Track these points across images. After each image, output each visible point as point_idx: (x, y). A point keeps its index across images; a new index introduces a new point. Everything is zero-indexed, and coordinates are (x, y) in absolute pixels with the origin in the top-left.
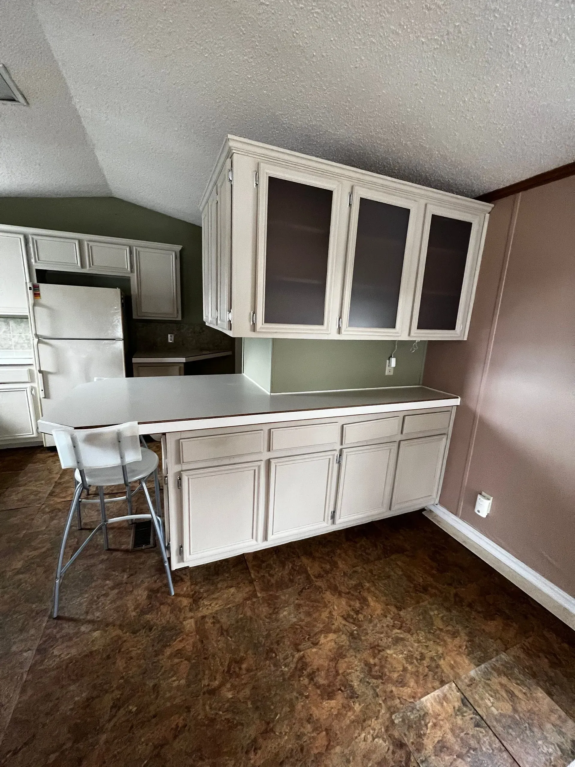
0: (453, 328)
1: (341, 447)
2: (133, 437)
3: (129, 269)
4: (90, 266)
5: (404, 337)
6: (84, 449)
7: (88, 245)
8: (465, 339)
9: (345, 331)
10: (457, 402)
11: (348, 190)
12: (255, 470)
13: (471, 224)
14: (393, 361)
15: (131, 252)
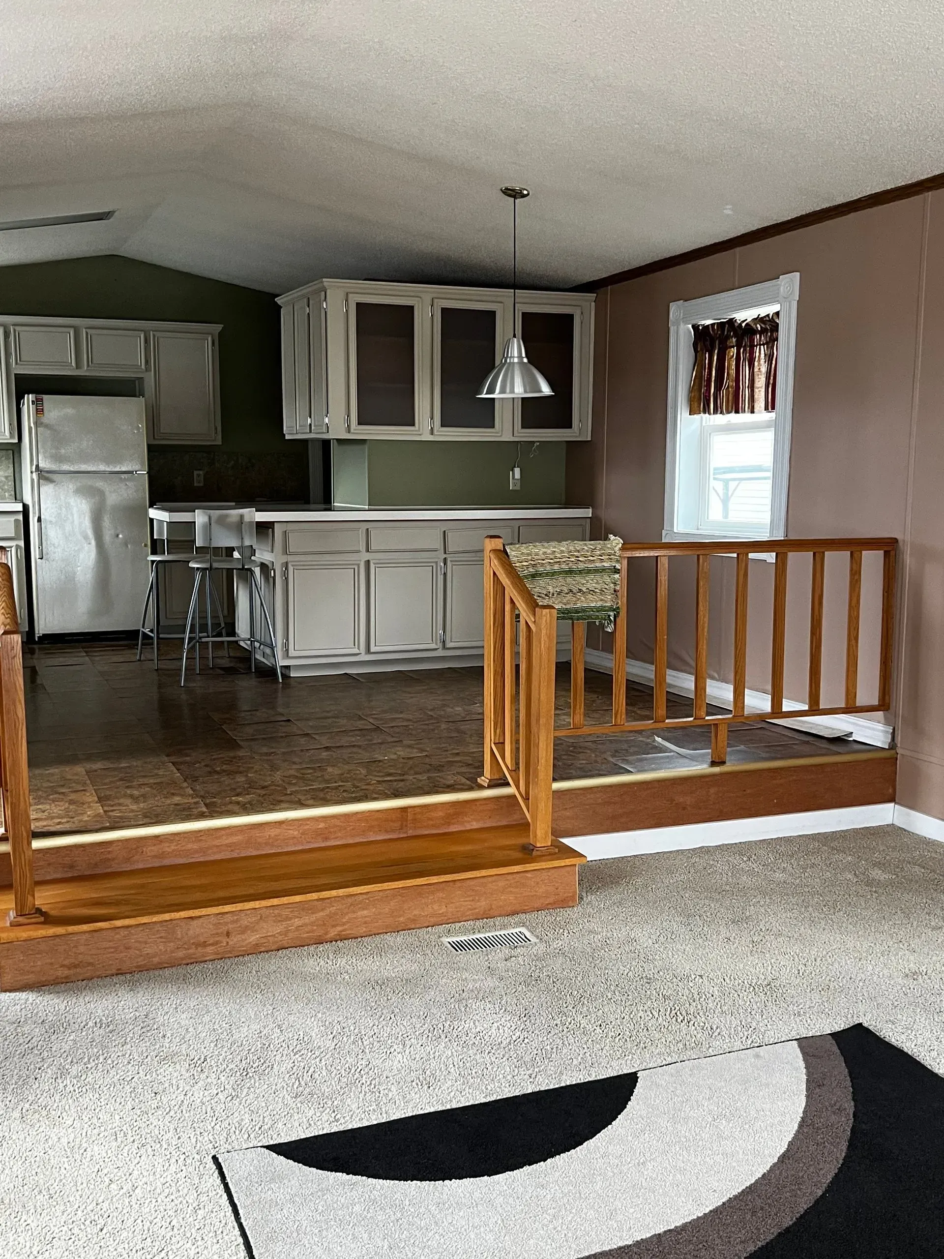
0: (570, 426)
1: (445, 556)
2: (251, 523)
3: (143, 367)
4: (88, 365)
5: (507, 437)
6: (216, 529)
7: (87, 333)
8: (589, 439)
9: (438, 431)
10: (589, 512)
11: (430, 302)
12: (354, 569)
13: (572, 315)
14: (517, 471)
15: (147, 341)
